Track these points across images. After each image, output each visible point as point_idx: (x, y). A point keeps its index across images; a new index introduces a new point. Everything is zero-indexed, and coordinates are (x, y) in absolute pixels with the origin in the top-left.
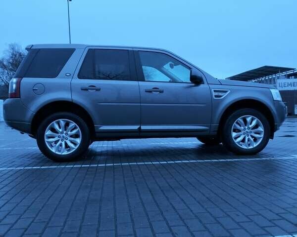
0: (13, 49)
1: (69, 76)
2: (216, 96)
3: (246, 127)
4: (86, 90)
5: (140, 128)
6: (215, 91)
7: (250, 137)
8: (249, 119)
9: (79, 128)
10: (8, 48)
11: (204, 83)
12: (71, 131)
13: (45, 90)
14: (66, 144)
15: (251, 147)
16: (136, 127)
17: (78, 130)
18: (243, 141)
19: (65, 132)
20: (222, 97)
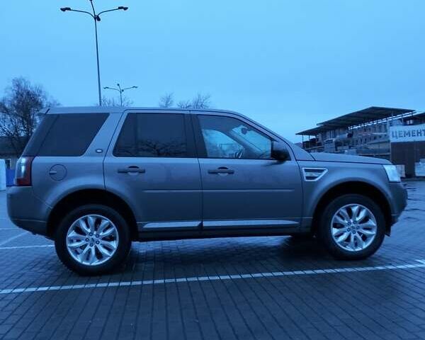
0: (18, 86)
1: (102, 153)
2: (308, 178)
3: (352, 221)
4: (125, 172)
5: (201, 224)
6: (306, 170)
7: (357, 234)
8: (355, 209)
9: (114, 228)
10: (11, 84)
12: (104, 232)
13: (66, 173)
14: (97, 250)
15: (359, 249)
16: (195, 224)
17: (114, 230)
18: (348, 239)
19: (95, 233)
20: (317, 179)
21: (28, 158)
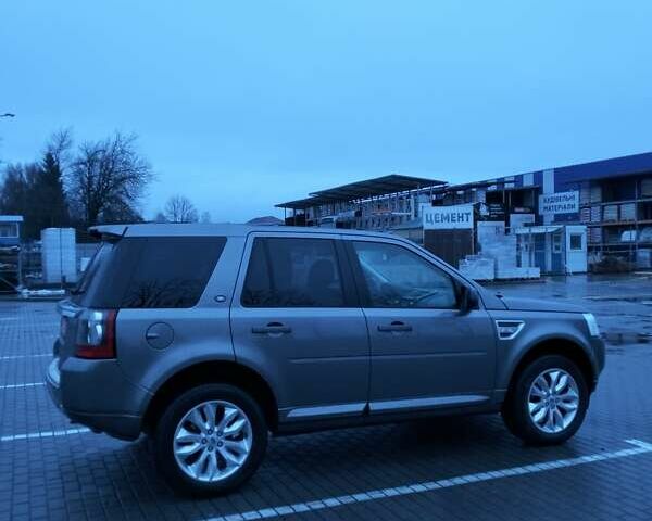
1: (225, 301)
2: (502, 335)
3: (551, 391)
4: (263, 332)
5: (367, 407)
6: (500, 324)
7: (556, 409)
8: (554, 376)
9: (246, 419)
11: (478, 309)
12: (229, 426)
13: (170, 336)
14: (219, 457)
15: (558, 429)
16: (360, 407)
17: (245, 423)
18: (546, 418)
19: (216, 429)
20: (512, 337)
21: (107, 312)
